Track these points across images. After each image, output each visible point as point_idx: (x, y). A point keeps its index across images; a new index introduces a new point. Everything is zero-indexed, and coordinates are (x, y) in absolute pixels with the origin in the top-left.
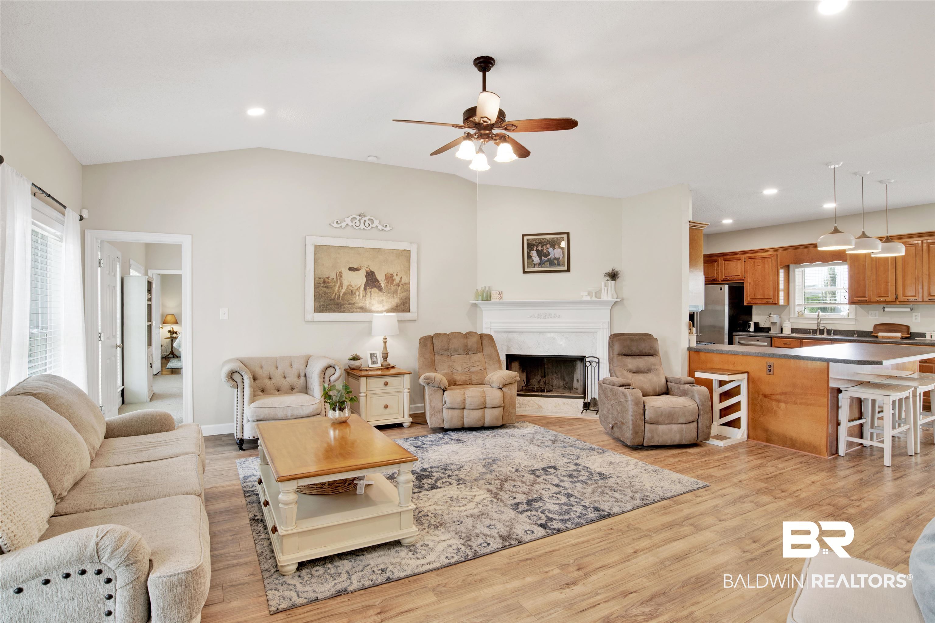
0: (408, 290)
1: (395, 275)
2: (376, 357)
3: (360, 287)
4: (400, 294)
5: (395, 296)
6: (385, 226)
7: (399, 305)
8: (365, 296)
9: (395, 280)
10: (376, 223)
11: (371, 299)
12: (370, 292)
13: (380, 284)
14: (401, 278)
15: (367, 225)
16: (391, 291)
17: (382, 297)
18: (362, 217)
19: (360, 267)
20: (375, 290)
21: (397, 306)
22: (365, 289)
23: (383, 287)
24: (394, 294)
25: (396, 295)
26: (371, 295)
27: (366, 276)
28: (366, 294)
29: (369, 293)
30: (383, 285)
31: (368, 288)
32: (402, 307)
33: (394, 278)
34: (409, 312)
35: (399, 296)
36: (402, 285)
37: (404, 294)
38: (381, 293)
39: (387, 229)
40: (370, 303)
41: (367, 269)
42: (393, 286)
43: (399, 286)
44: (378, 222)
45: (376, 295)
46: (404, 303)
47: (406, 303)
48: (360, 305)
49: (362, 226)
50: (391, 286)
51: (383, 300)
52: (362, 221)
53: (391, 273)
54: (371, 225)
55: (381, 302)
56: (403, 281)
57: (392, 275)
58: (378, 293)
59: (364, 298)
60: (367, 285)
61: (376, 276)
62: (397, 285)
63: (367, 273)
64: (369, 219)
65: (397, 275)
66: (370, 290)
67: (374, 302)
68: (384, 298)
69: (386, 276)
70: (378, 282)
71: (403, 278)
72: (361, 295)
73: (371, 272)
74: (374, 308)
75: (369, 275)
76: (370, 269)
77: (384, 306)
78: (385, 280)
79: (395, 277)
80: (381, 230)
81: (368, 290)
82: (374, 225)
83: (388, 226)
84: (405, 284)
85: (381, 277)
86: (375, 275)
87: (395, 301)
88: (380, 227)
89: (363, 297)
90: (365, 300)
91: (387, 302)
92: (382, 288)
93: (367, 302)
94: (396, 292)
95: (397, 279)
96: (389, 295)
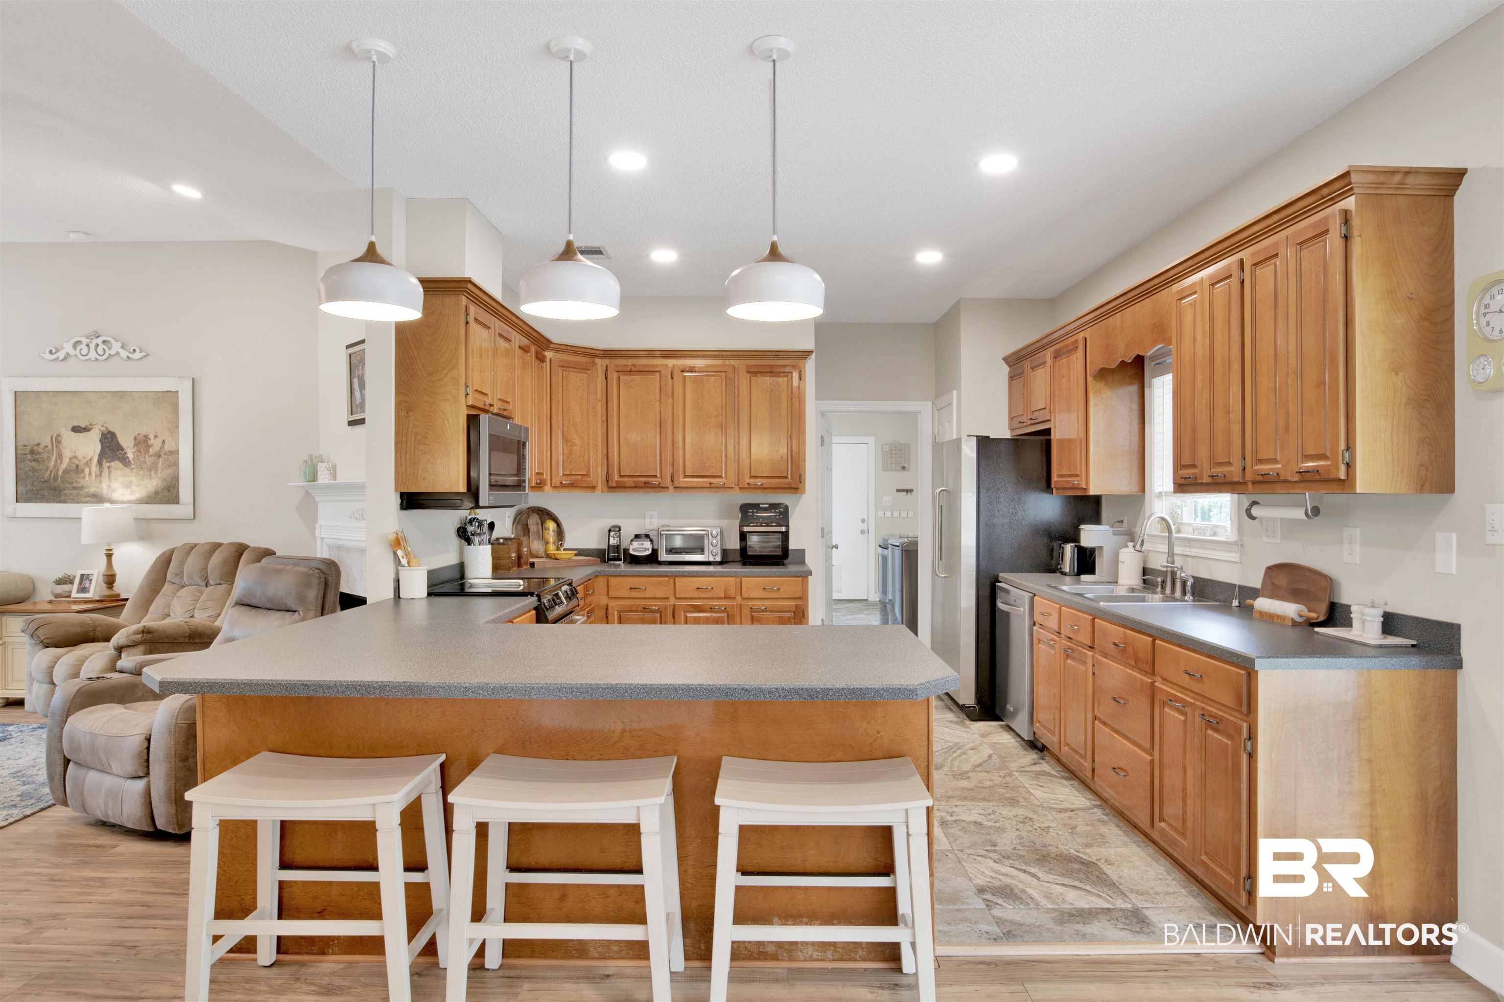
0: (176, 464)
1: (151, 436)
2: (91, 581)
3: (91, 459)
4: (162, 470)
5: (152, 474)
6: (132, 351)
7: (160, 490)
8: (101, 475)
9: (152, 445)
10: (116, 347)
11: (110, 480)
12: (109, 467)
13: (126, 453)
14: (164, 442)
15: (100, 351)
16: (144, 466)
17: (129, 476)
18: (92, 339)
19: (91, 425)
20: (116, 464)
21: (157, 493)
22: (100, 462)
23: (131, 458)
24: (150, 470)
25: (155, 473)
26: (109, 473)
27: (101, 441)
28: (101, 472)
29: (106, 470)
30: (130, 455)
31: (105, 460)
32: (166, 494)
33: (150, 443)
34: (178, 503)
35: (159, 475)
36: (165, 454)
37: (168, 472)
38: (127, 470)
39: (137, 355)
40: (109, 487)
41: (102, 429)
42: (149, 457)
43: (159, 456)
44: (120, 344)
45: (118, 472)
46: (169, 487)
47: (174, 488)
48: (92, 490)
49: (93, 355)
50: (145, 457)
51: (131, 482)
52: (92, 346)
53: (144, 433)
54: (108, 352)
55: (128, 485)
56: (167, 448)
57: (146, 436)
58: (122, 469)
59: (98, 478)
60: (102, 456)
61: (119, 440)
62: (155, 455)
63: (103, 434)
64: (104, 342)
65: (156, 437)
66: (108, 464)
67: (115, 485)
68: (133, 479)
69: (135, 439)
70: (122, 449)
71: (166, 442)
72: (93, 474)
73: (110, 432)
74: (115, 496)
75: (106, 438)
76: (107, 429)
77: (133, 492)
78: (134, 447)
79: (152, 441)
80: (125, 358)
81: (106, 465)
82: (113, 352)
83: (138, 350)
84: (171, 453)
85: (126, 442)
86: (116, 437)
87: (152, 484)
88: (124, 354)
89: (96, 476)
90: (101, 482)
91: (138, 485)
92: (129, 461)
93: (104, 486)
94: (153, 467)
95: (156, 445)
96: (141, 473)
